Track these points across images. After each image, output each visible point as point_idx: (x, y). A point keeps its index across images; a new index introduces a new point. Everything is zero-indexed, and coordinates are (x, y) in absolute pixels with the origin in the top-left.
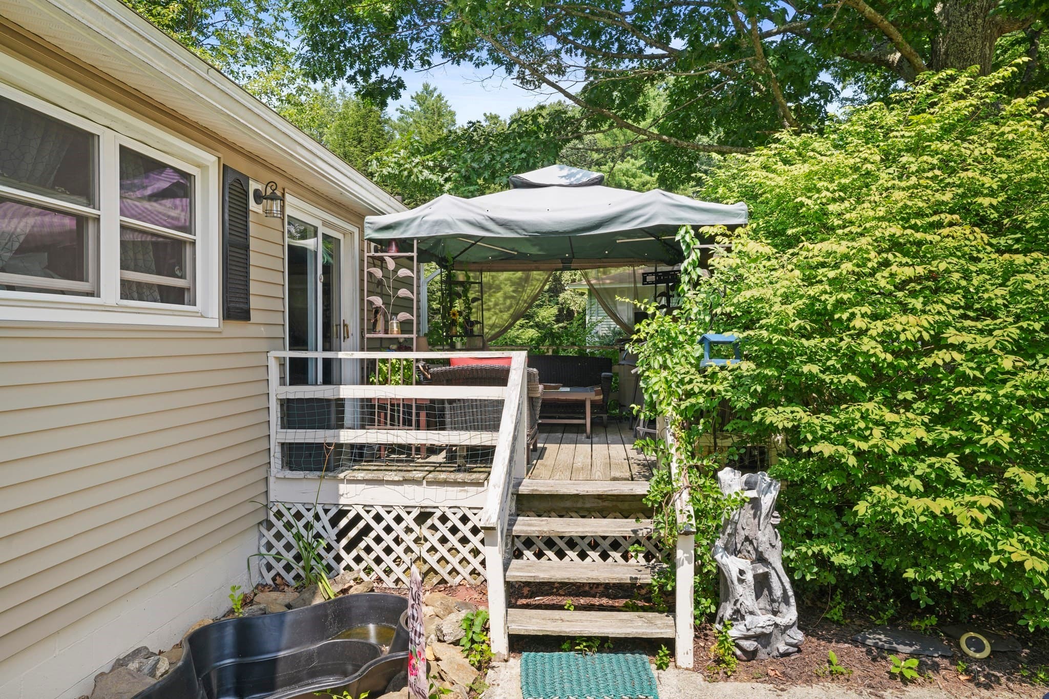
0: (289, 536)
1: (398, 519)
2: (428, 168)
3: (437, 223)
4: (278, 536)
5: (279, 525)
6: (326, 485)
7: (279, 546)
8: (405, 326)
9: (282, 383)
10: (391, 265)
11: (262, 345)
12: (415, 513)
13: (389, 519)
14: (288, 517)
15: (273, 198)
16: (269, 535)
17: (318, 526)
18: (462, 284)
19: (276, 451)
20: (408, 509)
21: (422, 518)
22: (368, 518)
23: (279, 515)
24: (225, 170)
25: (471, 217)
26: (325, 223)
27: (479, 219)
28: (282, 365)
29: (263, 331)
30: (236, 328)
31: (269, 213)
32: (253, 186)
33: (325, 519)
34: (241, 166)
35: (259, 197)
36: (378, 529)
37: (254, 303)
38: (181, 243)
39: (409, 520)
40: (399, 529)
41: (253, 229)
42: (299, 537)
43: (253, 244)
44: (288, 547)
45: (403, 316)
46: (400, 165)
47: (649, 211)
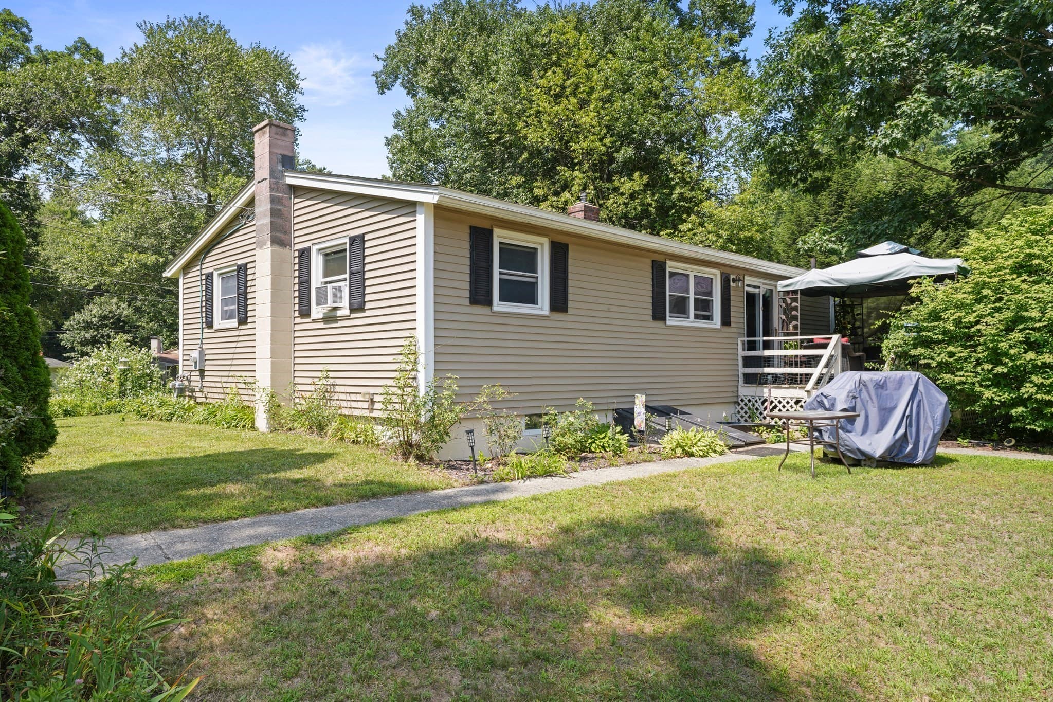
0: (746, 408)
1: (788, 403)
2: (832, 242)
3: (809, 282)
4: (742, 408)
5: (742, 404)
6: (759, 389)
7: (742, 412)
8: (795, 327)
9: (744, 350)
10: (789, 301)
11: (736, 336)
12: (794, 400)
13: (784, 403)
14: (746, 401)
15: (739, 280)
16: (739, 408)
17: (757, 405)
18: (849, 306)
19: (741, 376)
20: (792, 398)
21: (797, 402)
22: (776, 402)
23: (742, 400)
24: (722, 274)
25: (823, 278)
26: (764, 284)
27: (827, 279)
28: (743, 344)
29: (736, 330)
30: (726, 329)
31: (738, 286)
32: (732, 277)
33: (759, 402)
34: (728, 270)
35: (734, 281)
36: (780, 406)
37: (732, 320)
38: (709, 301)
39: (792, 403)
40: (788, 407)
41: (732, 292)
42: (749, 409)
43: (732, 298)
44: (746, 413)
45: (794, 323)
46: (815, 243)
47: (907, 270)
